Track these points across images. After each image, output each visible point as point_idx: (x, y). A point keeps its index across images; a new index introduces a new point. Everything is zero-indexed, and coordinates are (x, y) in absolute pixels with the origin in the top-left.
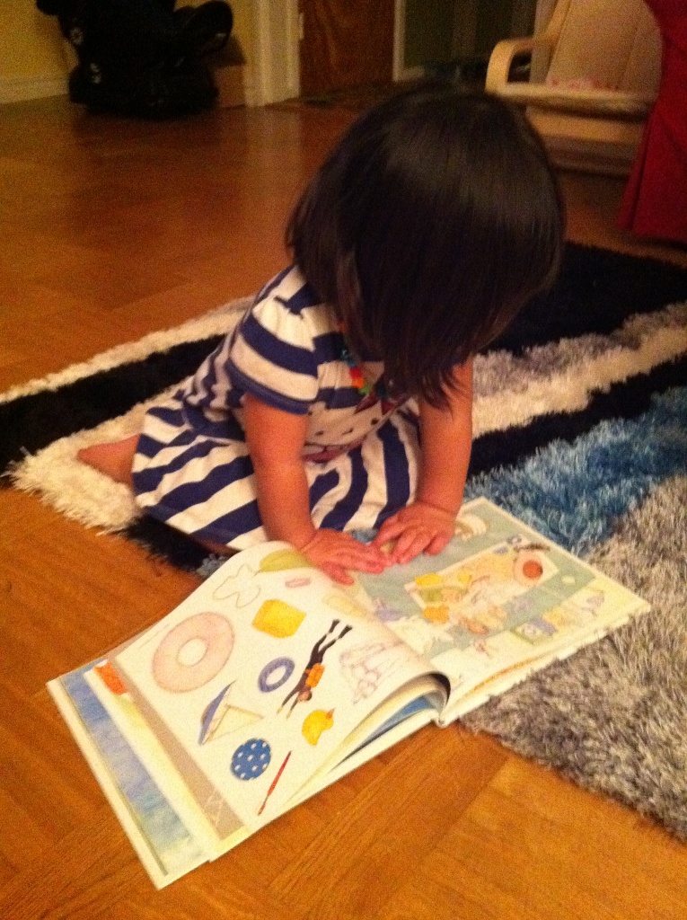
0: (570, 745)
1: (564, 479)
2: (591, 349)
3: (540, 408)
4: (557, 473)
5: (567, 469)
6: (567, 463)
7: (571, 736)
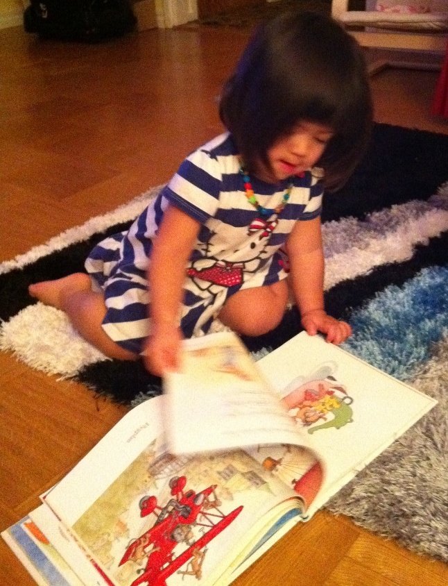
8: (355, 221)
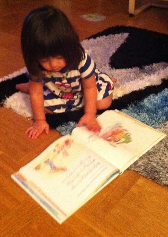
0: (156, 174)
1: (155, 105)
2: (162, 66)
3: (148, 84)
4: (152, 103)
5: (155, 102)
6: (155, 100)
7: (156, 172)
8: (138, 69)
